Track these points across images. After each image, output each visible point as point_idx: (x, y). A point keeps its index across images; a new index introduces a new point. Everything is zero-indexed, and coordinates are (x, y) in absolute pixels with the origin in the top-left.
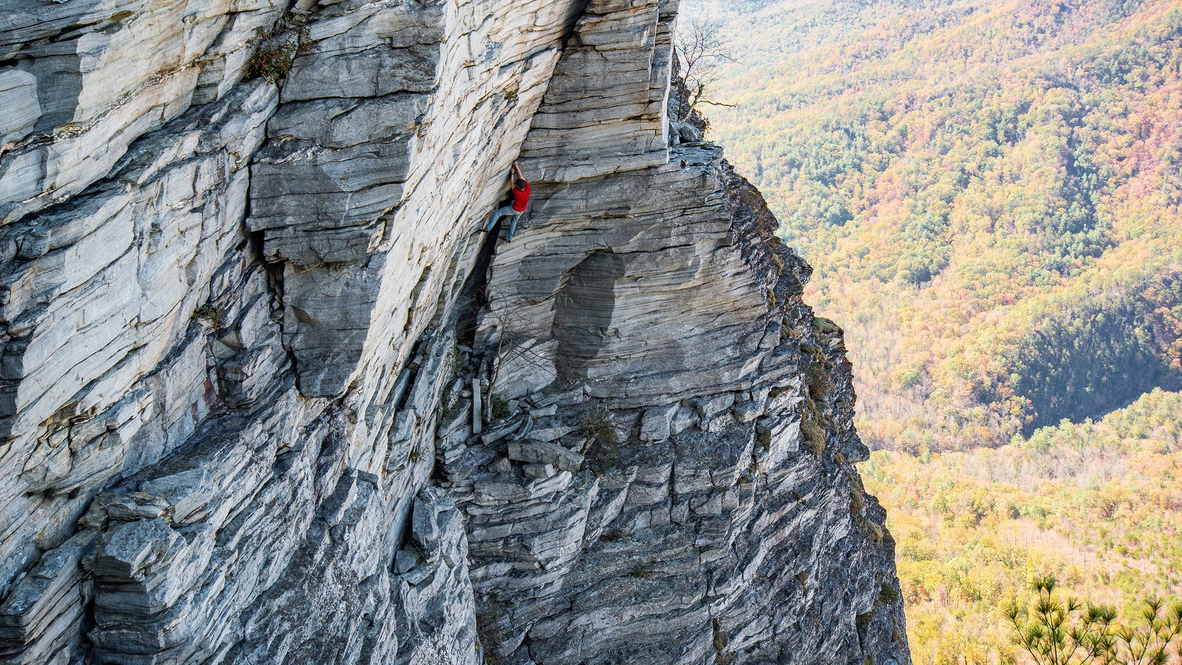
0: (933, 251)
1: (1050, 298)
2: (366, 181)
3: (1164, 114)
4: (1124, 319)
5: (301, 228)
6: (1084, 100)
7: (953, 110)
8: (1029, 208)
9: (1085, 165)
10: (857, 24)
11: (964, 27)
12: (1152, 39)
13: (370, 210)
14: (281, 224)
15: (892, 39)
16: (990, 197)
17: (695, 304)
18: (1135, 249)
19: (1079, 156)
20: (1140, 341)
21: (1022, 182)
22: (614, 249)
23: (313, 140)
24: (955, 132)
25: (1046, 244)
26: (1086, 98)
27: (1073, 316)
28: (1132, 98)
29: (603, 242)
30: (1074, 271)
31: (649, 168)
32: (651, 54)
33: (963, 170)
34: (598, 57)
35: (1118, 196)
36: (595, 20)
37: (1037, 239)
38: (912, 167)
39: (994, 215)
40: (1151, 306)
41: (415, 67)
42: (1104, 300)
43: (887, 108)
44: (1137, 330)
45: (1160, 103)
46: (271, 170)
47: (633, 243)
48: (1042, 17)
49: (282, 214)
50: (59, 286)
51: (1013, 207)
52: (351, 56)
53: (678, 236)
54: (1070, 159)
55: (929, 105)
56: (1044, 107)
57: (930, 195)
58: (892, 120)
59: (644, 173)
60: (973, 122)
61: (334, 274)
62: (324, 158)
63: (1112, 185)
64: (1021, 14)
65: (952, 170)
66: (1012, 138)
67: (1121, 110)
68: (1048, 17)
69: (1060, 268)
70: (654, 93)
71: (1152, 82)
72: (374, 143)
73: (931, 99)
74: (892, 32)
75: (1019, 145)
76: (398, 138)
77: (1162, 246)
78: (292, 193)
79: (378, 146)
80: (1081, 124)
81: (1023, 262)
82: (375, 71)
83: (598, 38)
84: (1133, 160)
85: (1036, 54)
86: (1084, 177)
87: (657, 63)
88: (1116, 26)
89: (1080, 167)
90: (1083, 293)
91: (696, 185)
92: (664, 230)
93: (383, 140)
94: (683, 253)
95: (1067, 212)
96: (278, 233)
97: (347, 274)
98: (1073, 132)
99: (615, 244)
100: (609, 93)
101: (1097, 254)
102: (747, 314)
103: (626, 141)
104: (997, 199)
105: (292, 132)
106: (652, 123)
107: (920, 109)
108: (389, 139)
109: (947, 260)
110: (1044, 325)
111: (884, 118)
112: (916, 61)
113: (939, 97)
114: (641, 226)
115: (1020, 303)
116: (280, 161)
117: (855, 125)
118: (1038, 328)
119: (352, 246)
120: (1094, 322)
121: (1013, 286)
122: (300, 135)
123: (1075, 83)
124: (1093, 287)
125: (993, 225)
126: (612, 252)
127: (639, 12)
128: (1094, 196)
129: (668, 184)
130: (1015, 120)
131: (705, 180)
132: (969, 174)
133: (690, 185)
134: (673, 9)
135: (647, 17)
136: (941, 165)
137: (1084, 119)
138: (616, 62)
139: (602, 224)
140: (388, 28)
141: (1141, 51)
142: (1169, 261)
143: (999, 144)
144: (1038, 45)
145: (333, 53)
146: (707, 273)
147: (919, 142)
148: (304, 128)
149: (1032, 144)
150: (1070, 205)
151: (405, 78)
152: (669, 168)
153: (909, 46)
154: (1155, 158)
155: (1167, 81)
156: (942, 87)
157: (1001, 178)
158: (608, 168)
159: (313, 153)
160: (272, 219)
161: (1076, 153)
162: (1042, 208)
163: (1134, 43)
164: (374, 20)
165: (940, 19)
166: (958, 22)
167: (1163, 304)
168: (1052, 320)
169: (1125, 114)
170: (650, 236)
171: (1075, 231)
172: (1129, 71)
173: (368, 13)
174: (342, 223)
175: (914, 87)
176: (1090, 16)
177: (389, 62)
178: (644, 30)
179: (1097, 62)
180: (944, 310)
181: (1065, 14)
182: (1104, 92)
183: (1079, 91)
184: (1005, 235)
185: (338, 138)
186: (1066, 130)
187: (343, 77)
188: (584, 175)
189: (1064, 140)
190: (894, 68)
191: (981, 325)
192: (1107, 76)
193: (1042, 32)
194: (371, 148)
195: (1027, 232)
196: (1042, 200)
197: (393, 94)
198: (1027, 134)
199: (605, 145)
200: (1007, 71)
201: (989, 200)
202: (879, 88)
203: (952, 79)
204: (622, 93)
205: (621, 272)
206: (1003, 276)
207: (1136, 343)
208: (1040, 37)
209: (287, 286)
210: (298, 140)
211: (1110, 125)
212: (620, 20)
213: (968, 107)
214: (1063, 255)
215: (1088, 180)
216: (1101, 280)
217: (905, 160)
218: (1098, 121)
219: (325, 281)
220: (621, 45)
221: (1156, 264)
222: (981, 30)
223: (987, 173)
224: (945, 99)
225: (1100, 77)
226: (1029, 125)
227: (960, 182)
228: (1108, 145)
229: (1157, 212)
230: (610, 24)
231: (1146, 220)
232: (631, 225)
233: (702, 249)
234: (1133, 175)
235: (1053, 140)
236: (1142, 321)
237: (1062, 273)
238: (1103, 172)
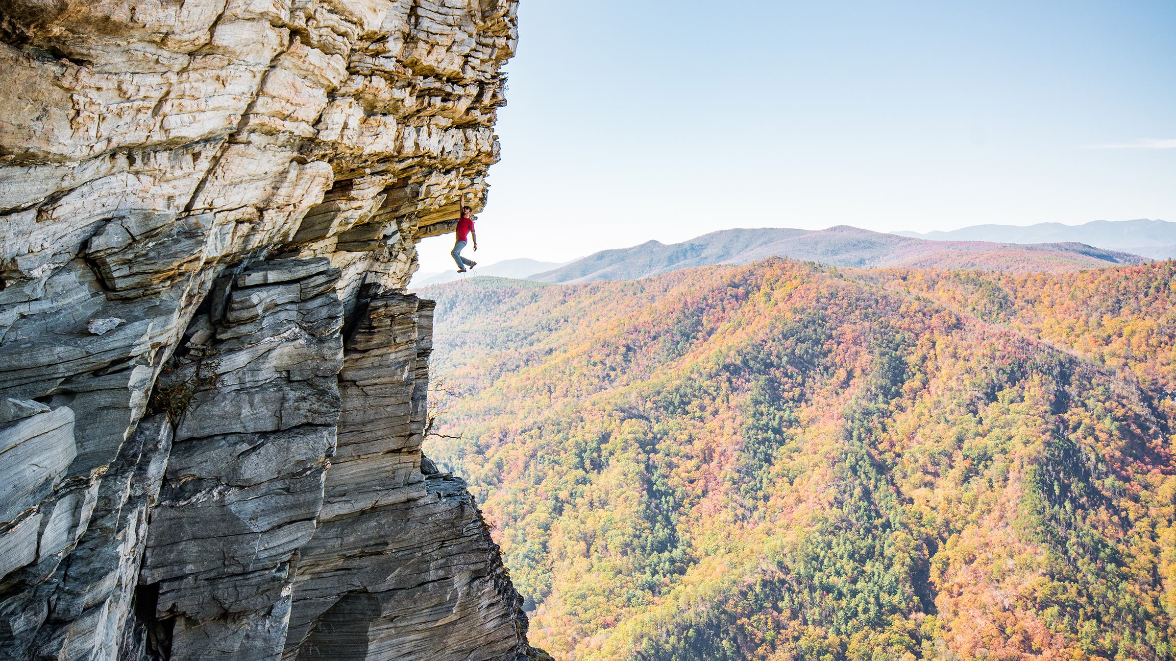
0: (536, 579)
1: (646, 617)
2: (275, 520)
3: (722, 440)
4: (712, 632)
5: (204, 576)
6: (655, 430)
7: (543, 442)
8: (619, 532)
9: (663, 489)
10: (448, 364)
11: (546, 366)
12: (704, 375)
13: (281, 550)
14: (179, 574)
15: (482, 377)
16: (583, 522)
17: (450, 641)
18: (714, 564)
19: (656, 480)
20: (728, 653)
21: (610, 507)
22: (370, 589)
23: (218, 479)
24: (546, 462)
25: (637, 565)
26: (656, 428)
27: (669, 635)
28: (694, 426)
29: (357, 583)
30: (664, 589)
31: (409, 501)
32: (411, 389)
33: (557, 499)
34: (359, 392)
35: (693, 516)
36: (357, 356)
37: (628, 562)
38: (510, 498)
39: (588, 539)
40: (733, 618)
41: (319, 400)
42: (693, 615)
43: (482, 441)
44: (724, 642)
45: (717, 431)
46: (173, 513)
47: (390, 581)
48: (612, 356)
49: (182, 563)
50: (90, 651)
51: (605, 531)
52: (253, 390)
53: (437, 569)
54: (648, 484)
55: (521, 438)
56: (623, 436)
57: (528, 524)
58: (488, 453)
59: (403, 507)
60: (562, 452)
61: (232, 627)
62: (232, 497)
63: (687, 506)
64: (594, 354)
65: (546, 499)
66: (598, 466)
67: (687, 438)
68: (617, 357)
69: (653, 588)
70: (414, 426)
71: (708, 412)
72: (283, 479)
73: (523, 432)
74: (482, 371)
75: (604, 472)
76: (308, 472)
77: (735, 560)
78: (195, 538)
79: (287, 482)
80: (656, 452)
81: (619, 584)
82: (279, 405)
83: (359, 373)
84: (702, 482)
85: (610, 389)
86: (663, 499)
87: (416, 397)
88: (674, 364)
89: (658, 490)
90: (674, 610)
91: (454, 516)
92: (422, 566)
93: (293, 475)
94: (441, 587)
95: (652, 533)
96: (175, 585)
97: (247, 625)
98: (649, 459)
99: (370, 584)
100: (369, 427)
101: (682, 572)
102: (498, 647)
103: (383, 475)
104: (590, 525)
105: (195, 471)
106: (411, 456)
107: (513, 442)
108: (300, 474)
109: (549, 587)
110: (644, 645)
111: (480, 452)
112: (506, 398)
113: (530, 430)
114: (399, 562)
115: (620, 625)
116: (182, 503)
117: (453, 460)
118: (638, 650)
119: (263, 592)
120: (686, 638)
121: (612, 608)
122: (204, 474)
123: (646, 415)
124: (682, 603)
125: (588, 550)
126: (366, 592)
127: (400, 348)
128: (674, 517)
129: (427, 516)
130: (598, 450)
131: (463, 510)
132: (563, 502)
133: (448, 517)
134: (428, 345)
135: (407, 353)
136: (536, 495)
137: (657, 447)
138: (377, 396)
139: (356, 563)
140: (286, 361)
141: (697, 385)
142: (741, 575)
143: (587, 472)
144: (611, 382)
145: (234, 388)
146: (464, 607)
147: (514, 474)
148: (208, 466)
149: (616, 471)
150: (654, 526)
151: (309, 411)
152: (428, 499)
153: (498, 383)
154: (720, 479)
155: (721, 410)
156: (532, 421)
157: (591, 504)
158: (365, 503)
159: (220, 493)
160: (169, 568)
161: (654, 478)
162: (630, 530)
163: (690, 379)
164: (274, 354)
165: (524, 358)
166: (540, 362)
167: (743, 615)
168: (650, 639)
169: (690, 441)
170: (408, 571)
171: (661, 551)
172: (689, 403)
173: (268, 346)
174: (251, 568)
175: (505, 421)
176: (652, 355)
177: (292, 395)
178: (404, 365)
179: (662, 395)
180: (550, 639)
181: (631, 354)
182: (671, 422)
183: (650, 422)
184: (600, 559)
185: (247, 476)
186: (643, 457)
187: (246, 411)
188: (341, 512)
189: (643, 466)
190: (485, 405)
191: (586, 651)
192: (671, 408)
193: (614, 370)
194: (279, 485)
195: (620, 555)
196: (629, 523)
197: (296, 427)
198: (610, 462)
199: (362, 480)
200: (587, 404)
201: (582, 526)
202: (474, 424)
203: (539, 413)
204: (383, 426)
205: (377, 612)
206: (602, 599)
207: (725, 655)
208: (612, 374)
209: (176, 644)
210: (200, 479)
211: (680, 451)
212: (382, 356)
213: (556, 438)
214: (653, 575)
215: (667, 502)
216: (688, 596)
217: (503, 492)
218: (669, 447)
219: (222, 635)
220: (383, 380)
221: (732, 577)
222: (561, 368)
223: (579, 500)
224: (535, 432)
225: (666, 409)
226: (611, 454)
227: (555, 510)
228: (680, 470)
229: (727, 529)
230: (371, 360)
231: (720, 537)
232: (387, 561)
233: (459, 581)
234: (704, 496)
235: (633, 467)
236: (728, 634)
237: (653, 592)
238: (678, 494)
